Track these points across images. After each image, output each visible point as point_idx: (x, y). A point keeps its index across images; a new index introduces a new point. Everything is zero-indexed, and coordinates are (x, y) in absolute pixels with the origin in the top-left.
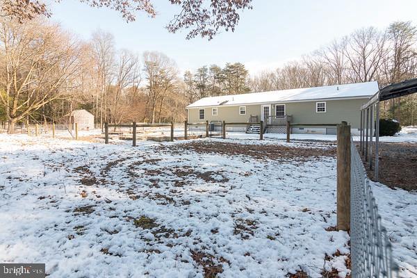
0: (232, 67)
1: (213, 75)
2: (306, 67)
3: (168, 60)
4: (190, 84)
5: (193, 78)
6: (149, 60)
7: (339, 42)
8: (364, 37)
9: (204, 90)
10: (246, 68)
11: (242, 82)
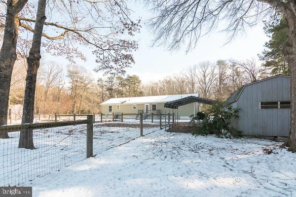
0: (131, 77)
1: (118, 82)
2: (175, 80)
3: (86, 71)
4: (102, 87)
5: (104, 83)
6: (71, 69)
7: (192, 68)
8: (204, 66)
9: (112, 92)
10: (140, 79)
11: (137, 88)
